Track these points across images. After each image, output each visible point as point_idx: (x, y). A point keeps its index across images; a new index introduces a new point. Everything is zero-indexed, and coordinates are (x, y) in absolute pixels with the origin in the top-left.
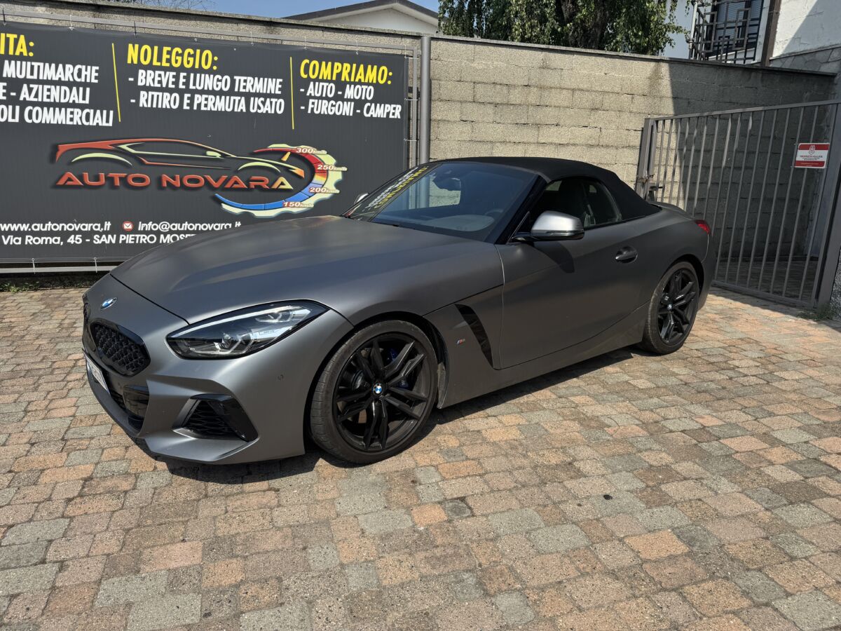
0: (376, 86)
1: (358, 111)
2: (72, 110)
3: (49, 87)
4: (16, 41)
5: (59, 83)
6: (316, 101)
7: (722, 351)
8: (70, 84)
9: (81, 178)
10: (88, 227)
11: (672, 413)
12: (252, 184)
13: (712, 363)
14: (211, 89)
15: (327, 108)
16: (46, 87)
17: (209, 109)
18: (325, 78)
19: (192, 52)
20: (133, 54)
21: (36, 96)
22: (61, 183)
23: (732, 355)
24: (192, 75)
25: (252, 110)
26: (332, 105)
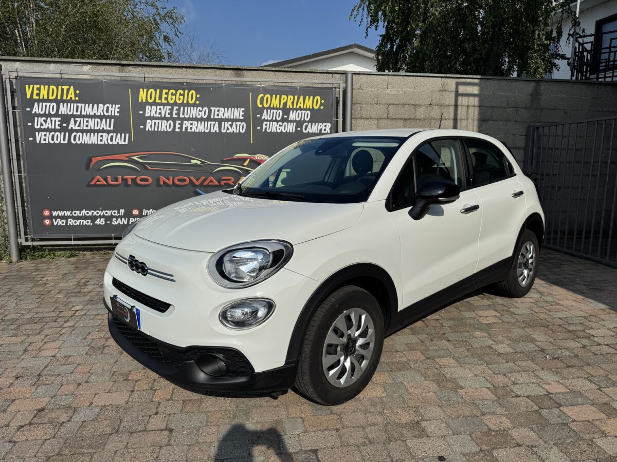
0: (312, 110)
1: (299, 129)
2: (102, 134)
3: (87, 119)
4: (68, 90)
5: (95, 116)
6: (269, 123)
7: (582, 320)
8: (101, 117)
9: (106, 180)
10: (109, 213)
11: (522, 378)
12: (222, 182)
13: (570, 332)
14: (194, 117)
15: (276, 128)
16: (86, 119)
17: (193, 131)
18: (275, 107)
19: (182, 92)
20: (142, 95)
21: (79, 126)
22: (93, 183)
23: (591, 325)
24: (182, 108)
25: (223, 131)
26: (280, 126)
